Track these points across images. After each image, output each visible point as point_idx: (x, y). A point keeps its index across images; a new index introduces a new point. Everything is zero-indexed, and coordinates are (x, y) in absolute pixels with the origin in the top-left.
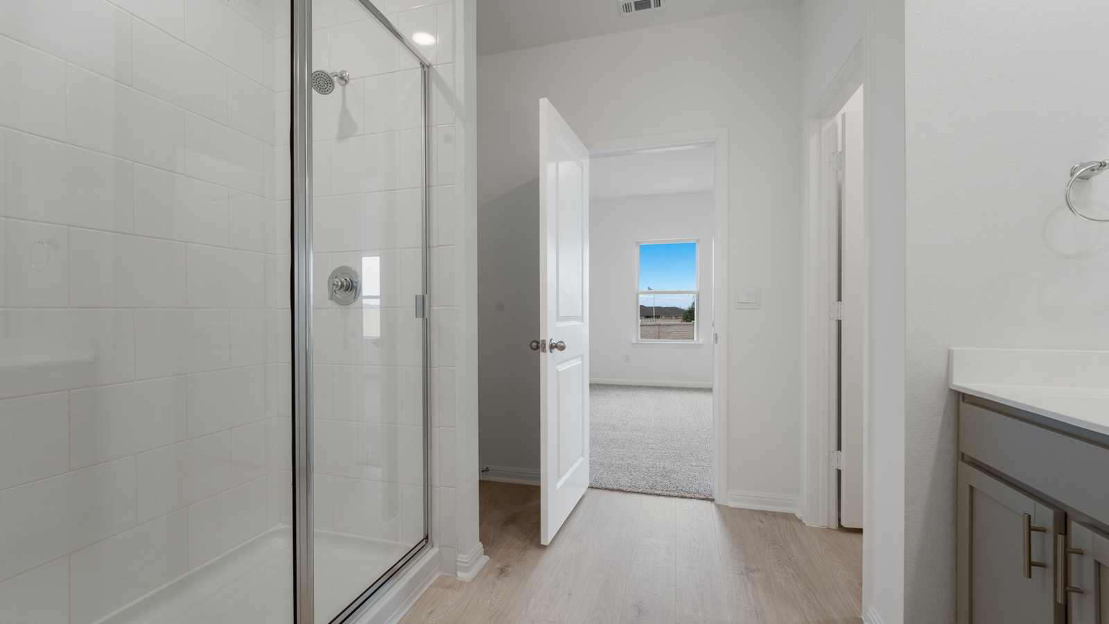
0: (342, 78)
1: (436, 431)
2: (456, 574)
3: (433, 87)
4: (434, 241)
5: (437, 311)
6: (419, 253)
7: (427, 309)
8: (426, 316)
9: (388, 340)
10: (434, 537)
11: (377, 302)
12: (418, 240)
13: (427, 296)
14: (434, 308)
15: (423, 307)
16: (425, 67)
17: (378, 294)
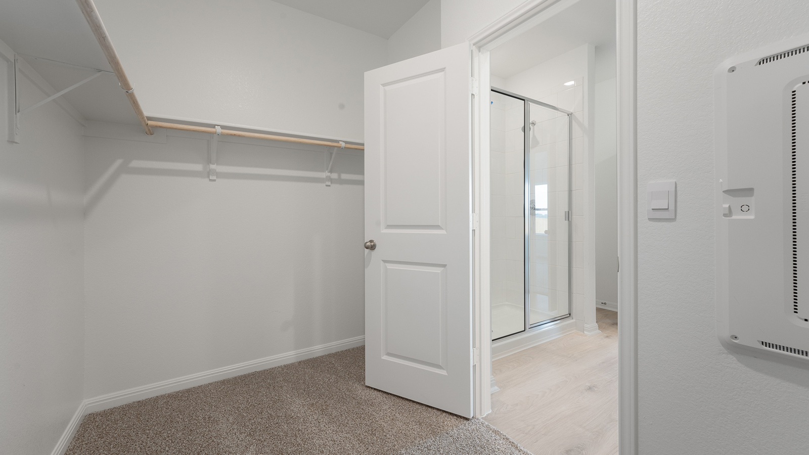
0: (533, 123)
1: (574, 270)
2: (583, 332)
3: (574, 123)
4: (574, 188)
5: (575, 218)
6: (566, 194)
7: (570, 217)
8: (570, 220)
9: (551, 231)
10: (573, 314)
11: (546, 213)
12: (566, 188)
13: (570, 212)
14: (574, 217)
15: (568, 216)
16: (570, 115)
17: (546, 207)
